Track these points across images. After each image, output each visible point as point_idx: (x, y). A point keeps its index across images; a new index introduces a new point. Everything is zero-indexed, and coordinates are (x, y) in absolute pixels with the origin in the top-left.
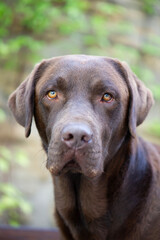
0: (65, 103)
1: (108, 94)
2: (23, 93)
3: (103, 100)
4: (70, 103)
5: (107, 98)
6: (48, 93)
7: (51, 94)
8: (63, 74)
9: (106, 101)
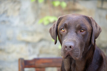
0: (67, 33)
1: (82, 29)
2: (54, 27)
3: (81, 31)
4: (69, 34)
5: (82, 31)
6: (61, 29)
7: (62, 30)
8: (66, 22)
9: (82, 32)
